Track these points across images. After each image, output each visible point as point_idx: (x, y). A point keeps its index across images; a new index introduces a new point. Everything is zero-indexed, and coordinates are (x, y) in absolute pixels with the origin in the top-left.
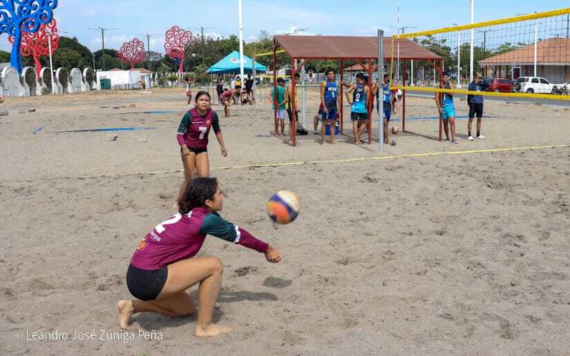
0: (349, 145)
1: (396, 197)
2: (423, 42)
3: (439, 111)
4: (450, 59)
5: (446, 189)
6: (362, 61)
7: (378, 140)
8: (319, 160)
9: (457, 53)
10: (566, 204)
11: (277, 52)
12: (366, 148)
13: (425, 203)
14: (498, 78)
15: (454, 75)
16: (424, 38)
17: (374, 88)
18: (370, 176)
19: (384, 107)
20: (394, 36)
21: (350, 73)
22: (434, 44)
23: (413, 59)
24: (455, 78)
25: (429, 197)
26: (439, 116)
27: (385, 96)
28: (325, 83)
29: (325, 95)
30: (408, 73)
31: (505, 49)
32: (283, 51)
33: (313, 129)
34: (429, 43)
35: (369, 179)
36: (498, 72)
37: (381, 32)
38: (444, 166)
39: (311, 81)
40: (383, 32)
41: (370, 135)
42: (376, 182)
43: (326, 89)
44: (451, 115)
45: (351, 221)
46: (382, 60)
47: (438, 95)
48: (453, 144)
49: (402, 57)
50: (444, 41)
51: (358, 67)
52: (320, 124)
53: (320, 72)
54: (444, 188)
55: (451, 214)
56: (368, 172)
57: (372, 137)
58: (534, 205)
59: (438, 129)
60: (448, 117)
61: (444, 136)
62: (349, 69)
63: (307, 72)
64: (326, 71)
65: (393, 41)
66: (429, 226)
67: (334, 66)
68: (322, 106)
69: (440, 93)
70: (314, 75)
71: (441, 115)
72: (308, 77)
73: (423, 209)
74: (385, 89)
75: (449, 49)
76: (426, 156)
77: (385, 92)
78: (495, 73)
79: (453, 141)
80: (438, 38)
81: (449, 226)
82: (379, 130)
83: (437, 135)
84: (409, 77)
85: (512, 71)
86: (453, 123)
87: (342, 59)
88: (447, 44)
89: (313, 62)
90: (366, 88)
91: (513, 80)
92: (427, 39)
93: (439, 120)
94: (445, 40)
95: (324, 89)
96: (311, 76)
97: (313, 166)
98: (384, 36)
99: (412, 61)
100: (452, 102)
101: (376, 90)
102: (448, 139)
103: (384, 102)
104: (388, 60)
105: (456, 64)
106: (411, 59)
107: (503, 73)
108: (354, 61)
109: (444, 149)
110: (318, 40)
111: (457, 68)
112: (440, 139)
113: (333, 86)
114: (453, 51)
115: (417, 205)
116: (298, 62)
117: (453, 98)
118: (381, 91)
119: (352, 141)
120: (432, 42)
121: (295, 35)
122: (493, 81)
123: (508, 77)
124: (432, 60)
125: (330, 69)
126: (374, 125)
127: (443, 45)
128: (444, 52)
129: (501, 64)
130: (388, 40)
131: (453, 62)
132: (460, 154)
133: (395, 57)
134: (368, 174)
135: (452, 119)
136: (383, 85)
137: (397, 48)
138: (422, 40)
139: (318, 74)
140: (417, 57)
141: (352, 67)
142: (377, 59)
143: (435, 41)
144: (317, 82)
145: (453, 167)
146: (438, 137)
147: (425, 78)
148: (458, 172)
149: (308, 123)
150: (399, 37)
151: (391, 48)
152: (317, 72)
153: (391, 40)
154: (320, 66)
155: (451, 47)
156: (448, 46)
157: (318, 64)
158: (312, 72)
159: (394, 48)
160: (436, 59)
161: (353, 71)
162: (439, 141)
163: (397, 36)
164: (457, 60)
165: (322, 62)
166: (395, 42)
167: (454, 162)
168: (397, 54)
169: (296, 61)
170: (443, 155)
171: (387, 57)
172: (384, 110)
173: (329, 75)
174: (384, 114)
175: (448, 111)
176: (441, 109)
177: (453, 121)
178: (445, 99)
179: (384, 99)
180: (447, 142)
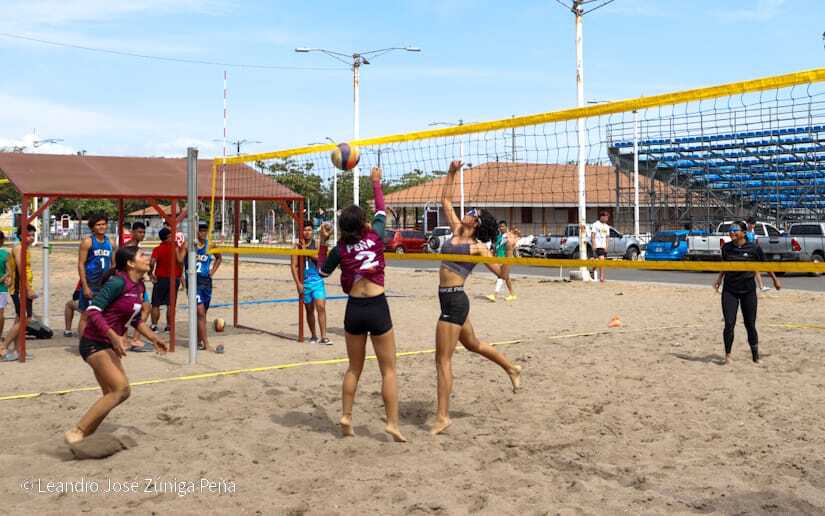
1: (217, 450)
2: (273, 168)
3: (299, 291)
4: (321, 197)
7: (186, 345)
8: (70, 385)
9: (332, 186)
10: (514, 443)
12: (165, 360)
13: (271, 457)
14: (402, 229)
16: (273, 162)
18: (171, 414)
19: (198, 284)
20: (216, 160)
22: (292, 171)
23: (256, 199)
25: (277, 446)
26: (297, 297)
27: (200, 264)
28: (88, 242)
29: (87, 263)
30: (248, 220)
31: (414, 180)
32: (6, 181)
33: (64, 328)
34: (283, 168)
35: (167, 419)
36: (401, 219)
37: (193, 153)
38: (306, 387)
39: (65, 234)
40: (196, 152)
41: (172, 336)
42: (181, 424)
43: (91, 252)
44: (320, 295)
45: (130, 503)
46: (195, 201)
47: (295, 262)
48: (323, 345)
49: (229, 195)
50: (310, 166)
52: (77, 318)
53: (84, 219)
55: (315, 476)
56: (164, 405)
57: (177, 338)
58: (460, 450)
59: (297, 321)
60: (313, 300)
61: (307, 333)
62: (140, 212)
63: (59, 219)
64: (93, 218)
65: (214, 167)
66: (276, 500)
67: (110, 207)
68: (80, 284)
69: (299, 257)
70: (72, 224)
71: (301, 296)
72: (60, 227)
73: (267, 469)
74: (200, 252)
75: (319, 179)
76: (275, 370)
77: (201, 258)
78: (397, 219)
79: (323, 341)
80: (300, 161)
81: (314, 498)
82: (188, 325)
83: (295, 331)
84: (249, 227)
85: (425, 216)
86: (322, 311)
87: (121, 198)
88: (315, 172)
89: (70, 201)
91: (426, 231)
92: (281, 162)
93: (297, 303)
94: (312, 165)
95: (85, 254)
96: (66, 224)
97: (58, 398)
98: (199, 157)
99: (254, 202)
101: (183, 254)
102: (314, 338)
103: (198, 275)
104: (206, 200)
105: (332, 205)
106: (252, 199)
107: (411, 219)
109: (308, 357)
110: (76, 163)
111: (332, 212)
112: (301, 339)
113: (103, 247)
114: (326, 184)
115: (255, 462)
116: (40, 201)
118: (193, 256)
120: (289, 167)
122: (392, 234)
123: (418, 226)
124: (289, 201)
126: (180, 316)
127: (308, 173)
128: (310, 185)
129: (407, 206)
130: (207, 165)
131: (325, 202)
132: (335, 364)
133: (218, 195)
134: (166, 410)
135: (321, 303)
136: (196, 245)
137: (221, 180)
138: (271, 164)
139: (80, 223)
140: (257, 195)
141: (146, 210)
142: (186, 198)
143: (293, 165)
144: (77, 237)
145: (322, 390)
146: (297, 334)
147: (277, 229)
148: (331, 397)
149: (53, 315)
150: (224, 162)
151: (211, 180)
152: (77, 219)
153: (212, 166)
154: (85, 208)
155: (322, 177)
156: (316, 174)
157: (81, 204)
158: (69, 218)
159: (216, 180)
160: (294, 199)
161: (147, 216)
162: (299, 341)
163: (222, 160)
164: (332, 198)
165: (89, 203)
166: (218, 171)
167: (324, 379)
168: (221, 190)
169: (36, 199)
170: (305, 367)
171: (205, 195)
172: (198, 289)
173: (98, 227)
174: (199, 297)
175: (313, 289)
176: (301, 286)
177: (322, 306)
178: (307, 268)
179: (198, 271)
180: (313, 342)
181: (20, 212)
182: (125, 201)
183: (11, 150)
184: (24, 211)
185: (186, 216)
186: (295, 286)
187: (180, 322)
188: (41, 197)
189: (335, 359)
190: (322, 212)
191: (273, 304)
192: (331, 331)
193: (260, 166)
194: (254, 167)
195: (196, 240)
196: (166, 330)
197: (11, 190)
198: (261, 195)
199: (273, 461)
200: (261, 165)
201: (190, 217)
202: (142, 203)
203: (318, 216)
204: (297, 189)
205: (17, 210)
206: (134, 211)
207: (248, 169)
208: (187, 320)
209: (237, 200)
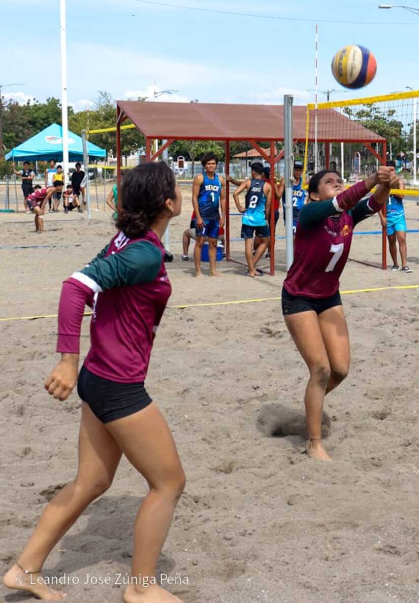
0: (240, 279)
2: (360, 114)
3: (382, 224)
4: (401, 141)
5: (391, 346)
6: (260, 143)
8: (188, 301)
9: (412, 131)
11: (122, 128)
12: (266, 282)
15: (408, 165)
16: (360, 108)
17: (279, 187)
18: (271, 327)
19: (294, 216)
20: (309, 105)
21: (244, 162)
22: (376, 117)
23: (345, 141)
24: (409, 170)
25: (363, 358)
26: (381, 230)
27: (296, 199)
28: (201, 178)
29: (199, 197)
30: (337, 161)
32: (132, 126)
33: (182, 253)
34: (368, 115)
35: (269, 332)
37: (289, 99)
38: (388, 309)
39: (181, 173)
40: (292, 98)
41: (272, 262)
42: (281, 337)
43: (202, 187)
44: (401, 228)
45: (240, 401)
48: (404, 272)
49: (321, 138)
50: (392, 113)
51: (254, 153)
53: (197, 160)
54: (388, 343)
55: (396, 385)
56: (266, 321)
57: (276, 264)
59: (381, 251)
60: (395, 233)
61: (390, 261)
62: (243, 154)
63: (175, 160)
64: (204, 159)
65: (308, 112)
66: (362, 404)
67: (219, 150)
68: (194, 216)
70: (186, 165)
71: (384, 228)
72: (177, 167)
73: (355, 377)
74: (296, 188)
75: (399, 125)
76: (360, 293)
77: (297, 193)
79: (403, 269)
80: (383, 108)
81: (395, 404)
82: (286, 252)
83: (379, 260)
84: (337, 168)
86: (403, 242)
87: (228, 140)
88: (396, 118)
89: (186, 143)
90: (267, 186)
92: (366, 109)
93: (381, 235)
94: (393, 112)
95: (197, 188)
96: (181, 165)
97: (179, 312)
98: (294, 104)
99: (342, 144)
100: (402, 208)
101: (282, 190)
102: (396, 266)
104: (300, 142)
105: (411, 149)
106: (340, 141)
108: (246, 143)
109: (390, 282)
111: (412, 155)
112: (384, 266)
113: (213, 183)
114: (406, 129)
116: (160, 144)
117: (403, 201)
118: (289, 191)
119: (245, 271)
120: (373, 114)
121: (156, 100)
124: (373, 143)
125: (211, 156)
126: (279, 245)
127: (390, 119)
128: (393, 130)
130: (300, 112)
131: (405, 146)
132: (415, 289)
133: (311, 137)
134: (268, 324)
135: (402, 235)
136: (292, 182)
137: (314, 124)
138: (357, 111)
139: (193, 164)
140: (345, 138)
141: (249, 152)
142: (282, 140)
143: (377, 112)
144: (191, 176)
145: (403, 311)
146: (381, 262)
147: (362, 169)
148: (410, 317)
149: (173, 242)
150: (316, 108)
151: (305, 124)
152: (191, 160)
153: (306, 110)
154: (196, 150)
155: (403, 123)
156: (398, 120)
157: (193, 148)
158: (184, 160)
159: (310, 124)
160: (378, 141)
161: (249, 158)
162: (382, 268)
163: (314, 105)
164: (413, 141)
165: (200, 145)
166: (310, 115)
167: (404, 302)
168: (313, 132)
169: (156, 141)
170: (387, 291)
171: (299, 137)
172: (294, 221)
173: (208, 166)
174: (295, 228)
175: (395, 222)
176: (384, 219)
177: (403, 237)
178: (390, 203)
179: (295, 205)
180: (395, 270)
181: (144, 153)
182: (231, 143)
183: (136, 100)
184: (148, 152)
185: (283, 157)
186: (380, 220)
187: (279, 251)
188: (160, 139)
189: (414, 285)
190: (402, 154)
191: (359, 235)
192: (411, 260)
193: (348, 113)
194: (342, 113)
195: (292, 178)
196: (267, 256)
197: (136, 135)
198: (348, 138)
199: (360, 371)
200: (348, 111)
201: (286, 158)
202: (245, 146)
203: (399, 158)
204: (381, 133)
205: (141, 152)
206: (238, 153)
207: (337, 114)
208: (285, 248)
209: (327, 142)
